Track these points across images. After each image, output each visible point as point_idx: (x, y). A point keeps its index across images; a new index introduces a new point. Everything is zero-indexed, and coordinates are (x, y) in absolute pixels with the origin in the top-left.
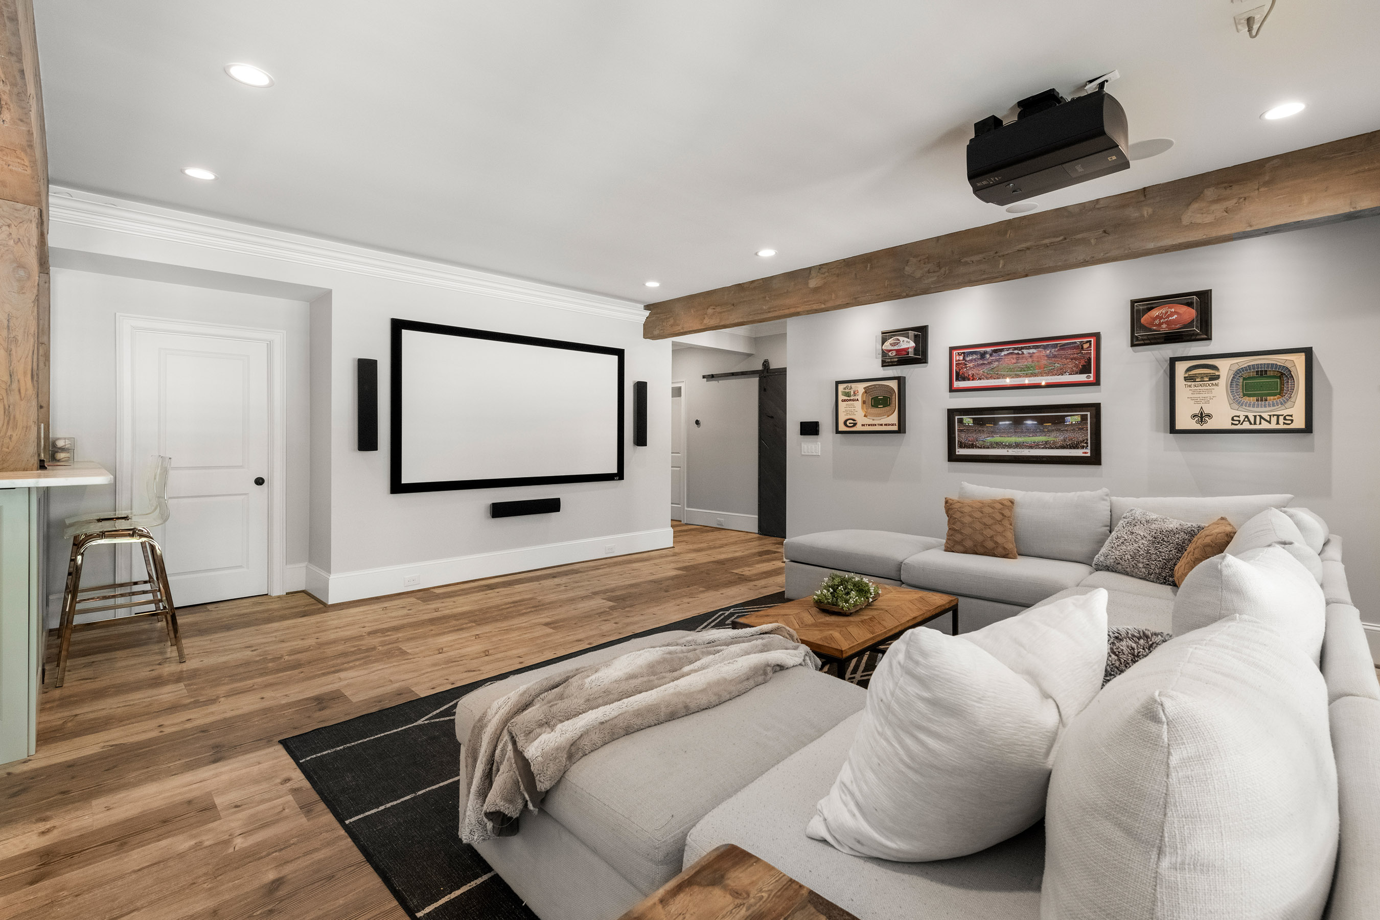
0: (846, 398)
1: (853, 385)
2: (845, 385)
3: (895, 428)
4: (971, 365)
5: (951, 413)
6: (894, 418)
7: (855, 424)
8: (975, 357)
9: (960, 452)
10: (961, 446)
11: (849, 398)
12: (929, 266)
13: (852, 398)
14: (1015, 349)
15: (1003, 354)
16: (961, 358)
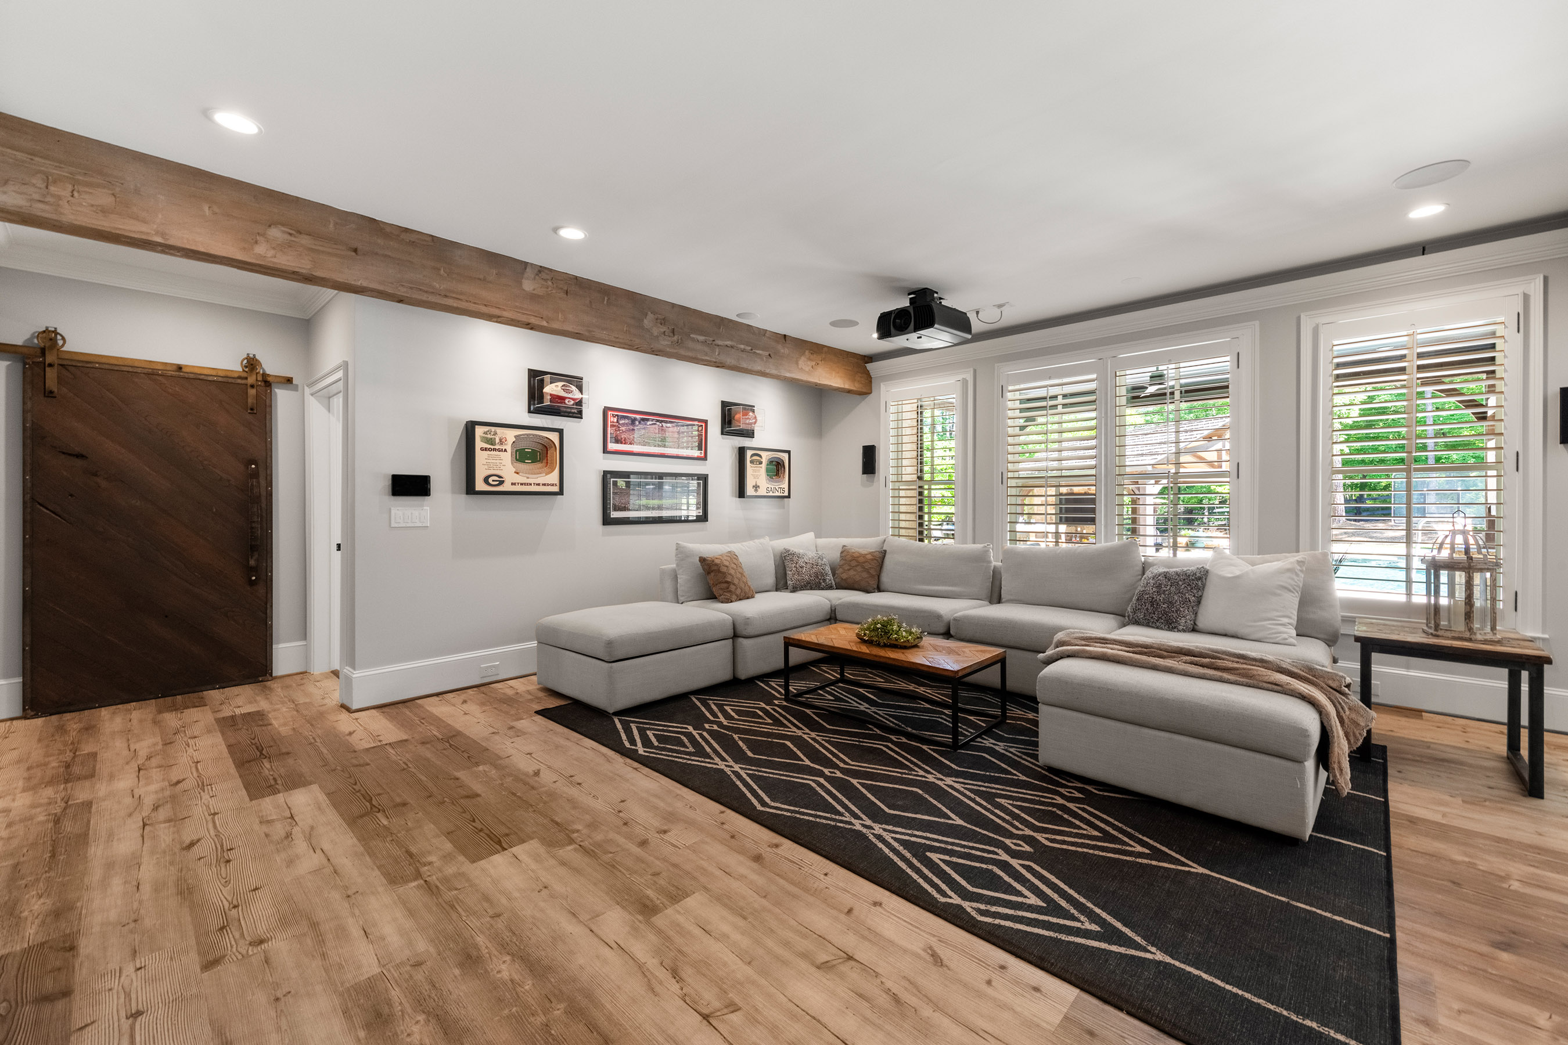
0: (489, 446)
1: (499, 430)
2: (486, 429)
3: (556, 489)
4: (623, 428)
5: (607, 475)
6: (553, 477)
7: (501, 483)
8: (627, 421)
9: (615, 515)
10: (615, 510)
11: (492, 447)
12: (663, 329)
13: (497, 447)
14: (658, 421)
15: (649, 423)
16: (615, 420)
